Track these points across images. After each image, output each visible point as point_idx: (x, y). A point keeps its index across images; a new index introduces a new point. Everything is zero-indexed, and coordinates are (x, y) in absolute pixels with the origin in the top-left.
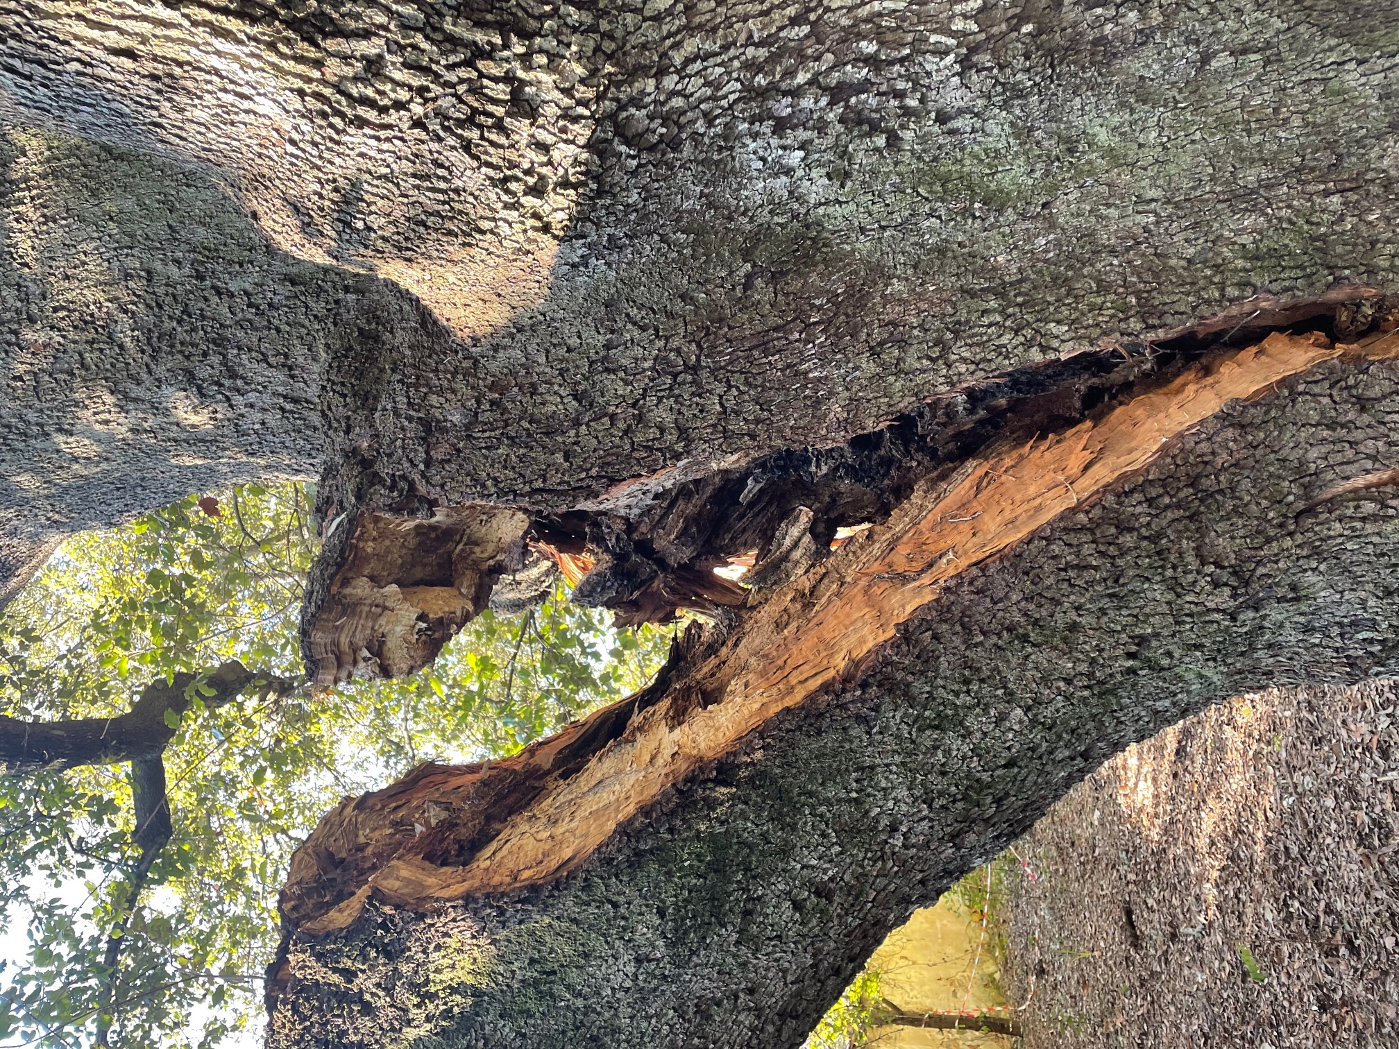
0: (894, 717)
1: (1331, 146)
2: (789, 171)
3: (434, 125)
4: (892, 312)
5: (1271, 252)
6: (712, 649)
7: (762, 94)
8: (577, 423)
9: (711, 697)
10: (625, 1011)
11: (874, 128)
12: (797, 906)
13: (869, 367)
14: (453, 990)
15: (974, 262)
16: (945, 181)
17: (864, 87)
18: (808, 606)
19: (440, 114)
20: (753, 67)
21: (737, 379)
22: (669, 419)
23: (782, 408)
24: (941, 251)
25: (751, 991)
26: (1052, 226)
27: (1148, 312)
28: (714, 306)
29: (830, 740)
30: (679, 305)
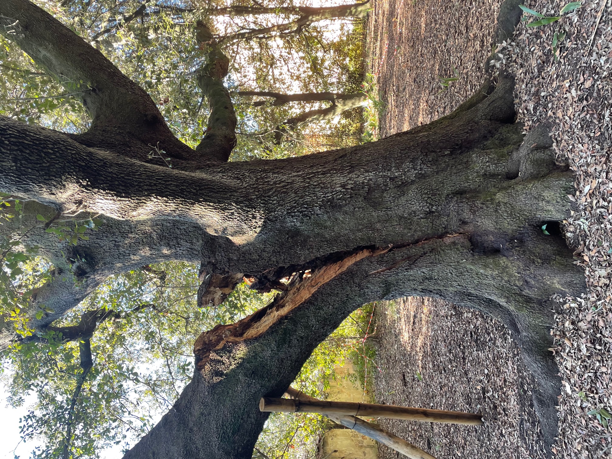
0: (312, 308)
1: (371, 224)
2: (294, 222)
3: (241, 220)
4: (311, 243)
5: (363, 239)
6: (282, 298)
7: (290, 213)
8: (259, 260)
9: (283, 306)
10: (269, 361)
11: (307, 216)
12: (298, 340)
13: (307, 252)
14: (240, 358)
15: (323, 236)
16: (318, 224)
17: (305, 211)
18: (299, 290)
19: (241, 219)
20: (288, 210)
21: (286, 254)
22: (275, 260)
23: (294, 258)
24: (318, 234)
25: (290, 357)
26: (334, 231)
27: (347, 246)
28: (282, 242)
29: (302, 312)
30: (277, 242)
